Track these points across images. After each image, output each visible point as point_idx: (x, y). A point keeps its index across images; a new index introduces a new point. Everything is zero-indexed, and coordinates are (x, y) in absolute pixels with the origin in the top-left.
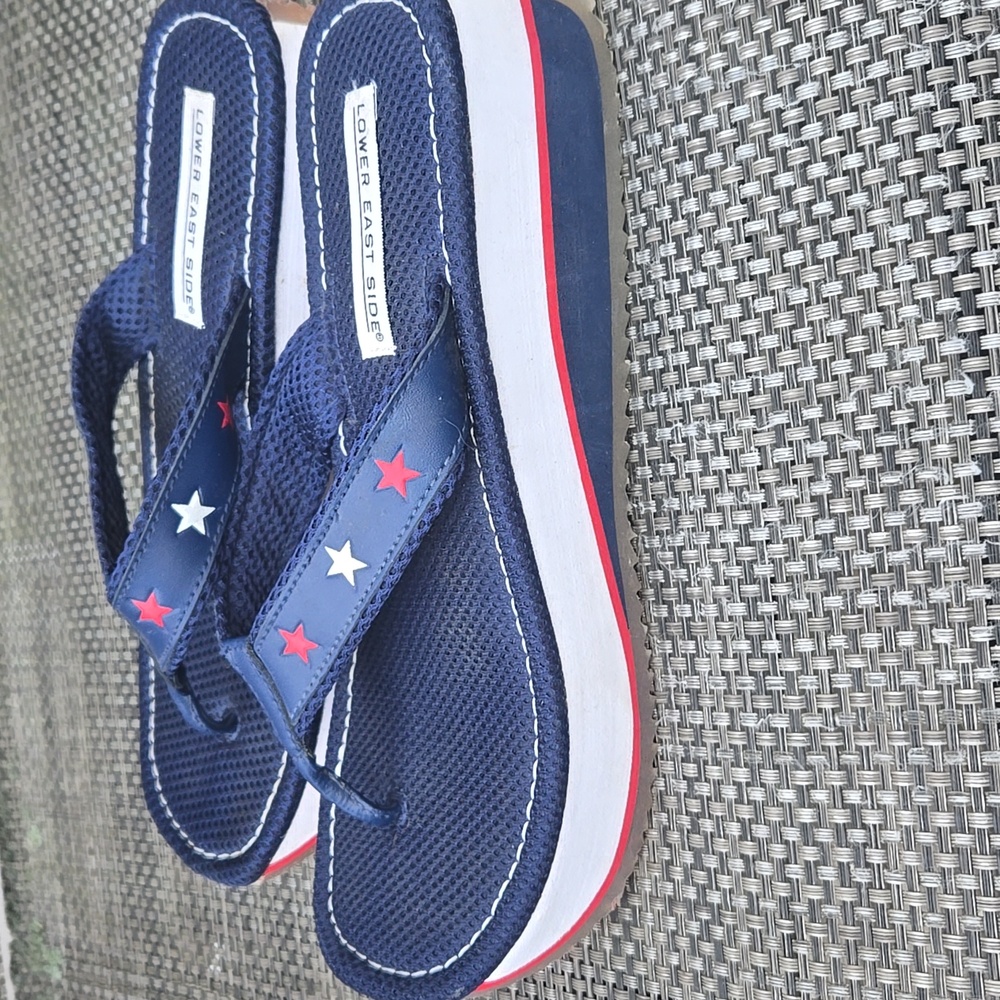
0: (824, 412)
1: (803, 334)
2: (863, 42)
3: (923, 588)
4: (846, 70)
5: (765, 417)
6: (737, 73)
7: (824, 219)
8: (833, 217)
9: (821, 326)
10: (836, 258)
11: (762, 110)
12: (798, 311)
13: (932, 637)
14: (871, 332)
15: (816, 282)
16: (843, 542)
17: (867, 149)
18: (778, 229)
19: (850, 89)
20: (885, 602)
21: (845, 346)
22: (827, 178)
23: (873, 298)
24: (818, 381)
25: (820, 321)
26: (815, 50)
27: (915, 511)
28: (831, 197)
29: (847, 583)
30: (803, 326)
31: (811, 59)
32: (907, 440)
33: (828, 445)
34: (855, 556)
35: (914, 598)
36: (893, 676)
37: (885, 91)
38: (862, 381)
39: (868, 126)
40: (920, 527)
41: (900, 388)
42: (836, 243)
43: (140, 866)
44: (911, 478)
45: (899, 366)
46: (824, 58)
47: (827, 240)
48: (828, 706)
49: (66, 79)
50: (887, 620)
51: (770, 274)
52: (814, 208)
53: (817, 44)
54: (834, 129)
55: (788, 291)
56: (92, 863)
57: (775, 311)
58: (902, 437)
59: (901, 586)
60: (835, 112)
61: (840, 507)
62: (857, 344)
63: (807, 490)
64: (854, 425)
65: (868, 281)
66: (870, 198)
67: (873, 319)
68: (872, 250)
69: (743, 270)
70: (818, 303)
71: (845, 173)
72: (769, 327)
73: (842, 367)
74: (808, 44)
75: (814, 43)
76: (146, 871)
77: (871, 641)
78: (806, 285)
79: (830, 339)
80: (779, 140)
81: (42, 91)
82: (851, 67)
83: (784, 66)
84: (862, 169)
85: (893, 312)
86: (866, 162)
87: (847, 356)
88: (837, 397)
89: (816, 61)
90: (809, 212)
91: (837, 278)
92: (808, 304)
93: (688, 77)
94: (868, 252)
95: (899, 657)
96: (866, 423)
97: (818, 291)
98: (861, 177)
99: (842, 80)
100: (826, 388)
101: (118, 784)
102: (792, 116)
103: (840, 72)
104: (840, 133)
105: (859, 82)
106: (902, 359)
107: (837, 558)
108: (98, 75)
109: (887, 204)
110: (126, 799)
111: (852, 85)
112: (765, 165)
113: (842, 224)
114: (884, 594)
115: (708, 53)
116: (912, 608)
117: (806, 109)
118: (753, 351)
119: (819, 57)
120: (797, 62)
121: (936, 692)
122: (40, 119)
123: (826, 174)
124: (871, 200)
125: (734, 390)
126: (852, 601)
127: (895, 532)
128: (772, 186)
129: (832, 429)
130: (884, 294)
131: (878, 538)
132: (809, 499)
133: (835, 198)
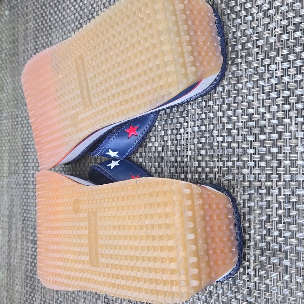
0: (267, 192)
1: (263, 164)
2: (295, 67)
3: (294, 260)
4: (288, 76)
5: (246, 189)
6: (250, 71)
7: (274, 126)
8: (277, 126)
9: (269, 162)
10: (277, 140)
11: (257, 85)
12: (262, 156)
13: (295, 279)
14: (286, 167)
15: (269, 147)
16: (269, 238)
17: (292, 104)
18: (258, 126)
19: (288, 82)
20: (280, 263)
21: (276, 171)
22: (277, 112)
23: (288, 156)
24: (266, 181)
25: (269, 160)
26: (278, 67)
27: (294, 233)
28: (277, 119)
29: (268, 253)
30: (263, 161)
31: (276, 70)
32: (294, 207)
33: (267, 203)
34: (272, 244)
35: (291, 264)
36: (280, 289)
37: (300, 85)
38: (281, 184)
39: (293, 96)
40: (295, 239)
41: (294, 189)
42: (278, 134)
43: (31, 292)
44: (294, 221)
46: (280, 71)
47: (274, 133)
48: (257, 295)
49: (40, 39)
50: (281, 269)
51: (254, 141)
52: (271, 121)
53: (279, 66)
54: (281, 95)
55: (259, 148)
56: (17, 288)
57: (254, 154)
58: (293, 206)
59: (286, 258)
60: (282, 90)
61: (269, 226)
62: (281, 170)
63: (258, 218)
64: (277, 198)
65: (287, 149)
66: (291, 121)
67: (287, 163)
68: (290, 139)
69: (245, 139)
70: (269, 154)
71: (284, 111)
72: (252, 160)
73: (275, 178)
74: (275, 65)
75: (277, 65)
76: (32, 294)
77: (274, 275)
78: (266, 147)
79: (272, 167)
80: (262, 96)
81: (33, 41)
82: (289, 75)
83: (266, 71)
84: (289, 111)
85: (294, 162)
86: (291, 108)
87: (277, 174)
88: (272, 187)
89: (278, 71)
90: (269, 122)
91: (277, 147)
92: (266, 154)
93: (234, 70)
94: (288, 139)
95: (283, 283)
96: (281, 198)
97: (269, 150)
98: (288, 113)
99: (286, 79)
100: (269, 184)
101: (27, 264)
102: (267, 89)
103: (285, 76)
104: (283, 97)
105: (291, 81)
106: (296, 179)
107: (265, 244)
108: (50, 39)
109: (296, 124)
110: (29, 270)
111: (289, 81)
112: (256, 104)
113: (280, 128)
114: (280, 260)
115: (241, 63)
116: (290, 267)
117: (272, 87)
118: (245, 166)
119: (279, 70)
120: (271, 71)
121: (295, 299)
122: (31, 50)
123: (277, 110)
124: (291, 122)
125: (237, 178)
126: (269, 260)
127: (287, 238)
128: (258, 111)
129: (269, 198)
130: (292, 155)
131: (281, 240)
132: (258, 221)
133: (279, 119)
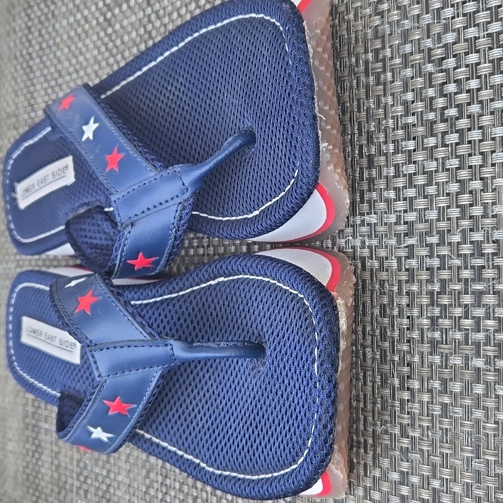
0: (440, 239)
1: (431, 190)
2: (487, 9)
3: (492, 358)
4: (474, 26)
5: (402, 239)
6: (407, 24)
7: (451, 119)
8: (457, 119)
9: (443, 186)
10: (457, 144)
11: (419, 48)
12: (430, 176)
13: (495, 390)
14: (474, 192)
15: (443, 158)
16: (446, 322)
17: (483, 77)
18: (422, 123)
19: (476, 38)
20: (467, 365)
21: (457, 200)
22: (456, 94)
23: (477, 172)
24: (438, 220)
25: (443, 182)
26: (456, 12)
27: (491, 310)
28: (457, 106)
29: (445, 348)
30: (432, 185)
31: (453, 18)
32: (490, 263)
33: (440, 261)
34: (451, 332)
35: (485, 364)
36: (468, 411)
37: (498, 41)
38: (466, 223)
39: (485, 63)
40: (494, 320)
41: (490, 230)
42: (458, 134)
43: (34, 452)
44: (491, 288)
45: (490, 215)
46: (461, 18)
47: (452, 133)
48: (425, 424)
49: (36, 8)
50: (468, 375)
51: (414, 150)
52: (446, 112)
53: (458, 9)
54: (463, 62)
55: (425, 163)
56: (10, 446)
57: (415, 174)
58: (488, 261)
59: (478, 355)
60: (465, 53)
61: (445, 301)
62: (465, 199)
63: (425, 287)
64: (458, 250)
65: (476, 160)
66: (482, 108)
67: (477, 185)
68: (480, 141)
69: (398, 147)
70: (443, 171)
71: (468, 91)
72: (411, 184)
73: (455, 213)
74: (452, 9)
75: (456, 8)
76: (37, 455)
77: (457, 387)
78: (437, 159)
79: (448, 194)
80: (430, 67)
81: (23, 14)
82: (478, 25)
83: (436, 21)
84: (479, 90)
85: (489, 181)
86: (481, 85)
87: (458, 206)
88: (449, 231)
89: (456, 19)
90: (442, 114)
91: (457, 157)
92: (436, 171)
93: (376, 24)
94: (477, 142)
95: (472, 400)
96: (466, 249)
97: (443, 164)
98: (477, 94)
99: (472, 32)
100: (443, 225)
101: (26, 404)
102: (439, 52)
103: (471, 27)
104: (467, 66)
105: (482, 34)
106: (493, 212)
107: (439, 332)
108: (52, 7)
109: (492, 113)
110: (30, 413)
111: (477, 36)
112: (418, 82)
113: (463, 123)
114: (467, 358)
115: (389, 11)
116: (484, 370)
117: (447, 49)
118: (399, 197)
119: (458, 17)
120: (444, 19)
121: (494, 426)
122: (21, 29)
123: (456, 91)
124: (483, 110)
125: (385, 220)
126: (446, 361)
127: (478, 320)
128: (421, 96)
129: (444, 251)
130: (485, 169)
131: (467, 323)
132: (425, 293)
133: (459, 107)
